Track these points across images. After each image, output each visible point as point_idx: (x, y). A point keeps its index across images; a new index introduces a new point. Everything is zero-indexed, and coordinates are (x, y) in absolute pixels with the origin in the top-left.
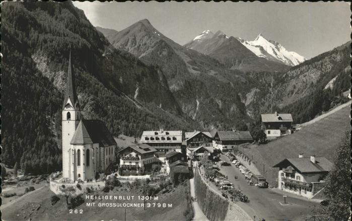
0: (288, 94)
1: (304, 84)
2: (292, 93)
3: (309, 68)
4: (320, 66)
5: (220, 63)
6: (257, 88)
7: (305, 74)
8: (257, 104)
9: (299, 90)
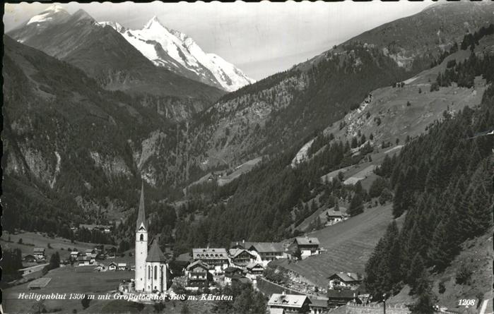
0: (217, 145)
1: (245, 128)
2: (224, 144)
3: (253, 101)
4: (271, 97)
5: (88, 76)
6: (161, 131)
7: (246, 109)
8: (162, 160)
9: (235, 138)
